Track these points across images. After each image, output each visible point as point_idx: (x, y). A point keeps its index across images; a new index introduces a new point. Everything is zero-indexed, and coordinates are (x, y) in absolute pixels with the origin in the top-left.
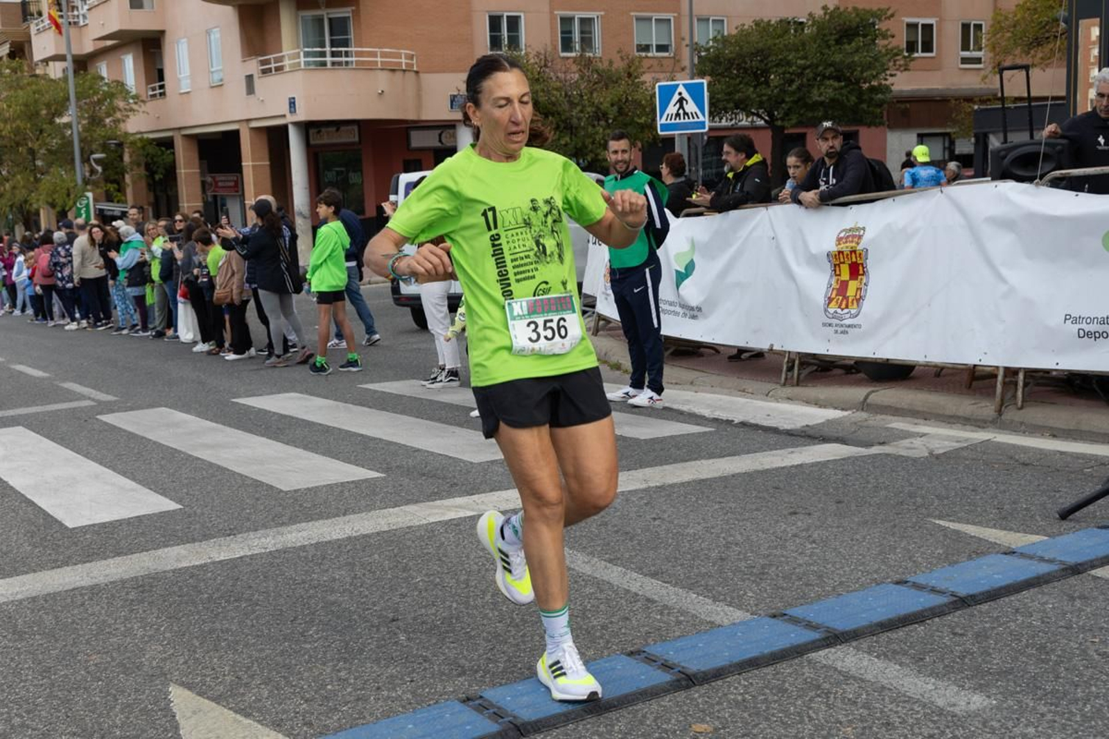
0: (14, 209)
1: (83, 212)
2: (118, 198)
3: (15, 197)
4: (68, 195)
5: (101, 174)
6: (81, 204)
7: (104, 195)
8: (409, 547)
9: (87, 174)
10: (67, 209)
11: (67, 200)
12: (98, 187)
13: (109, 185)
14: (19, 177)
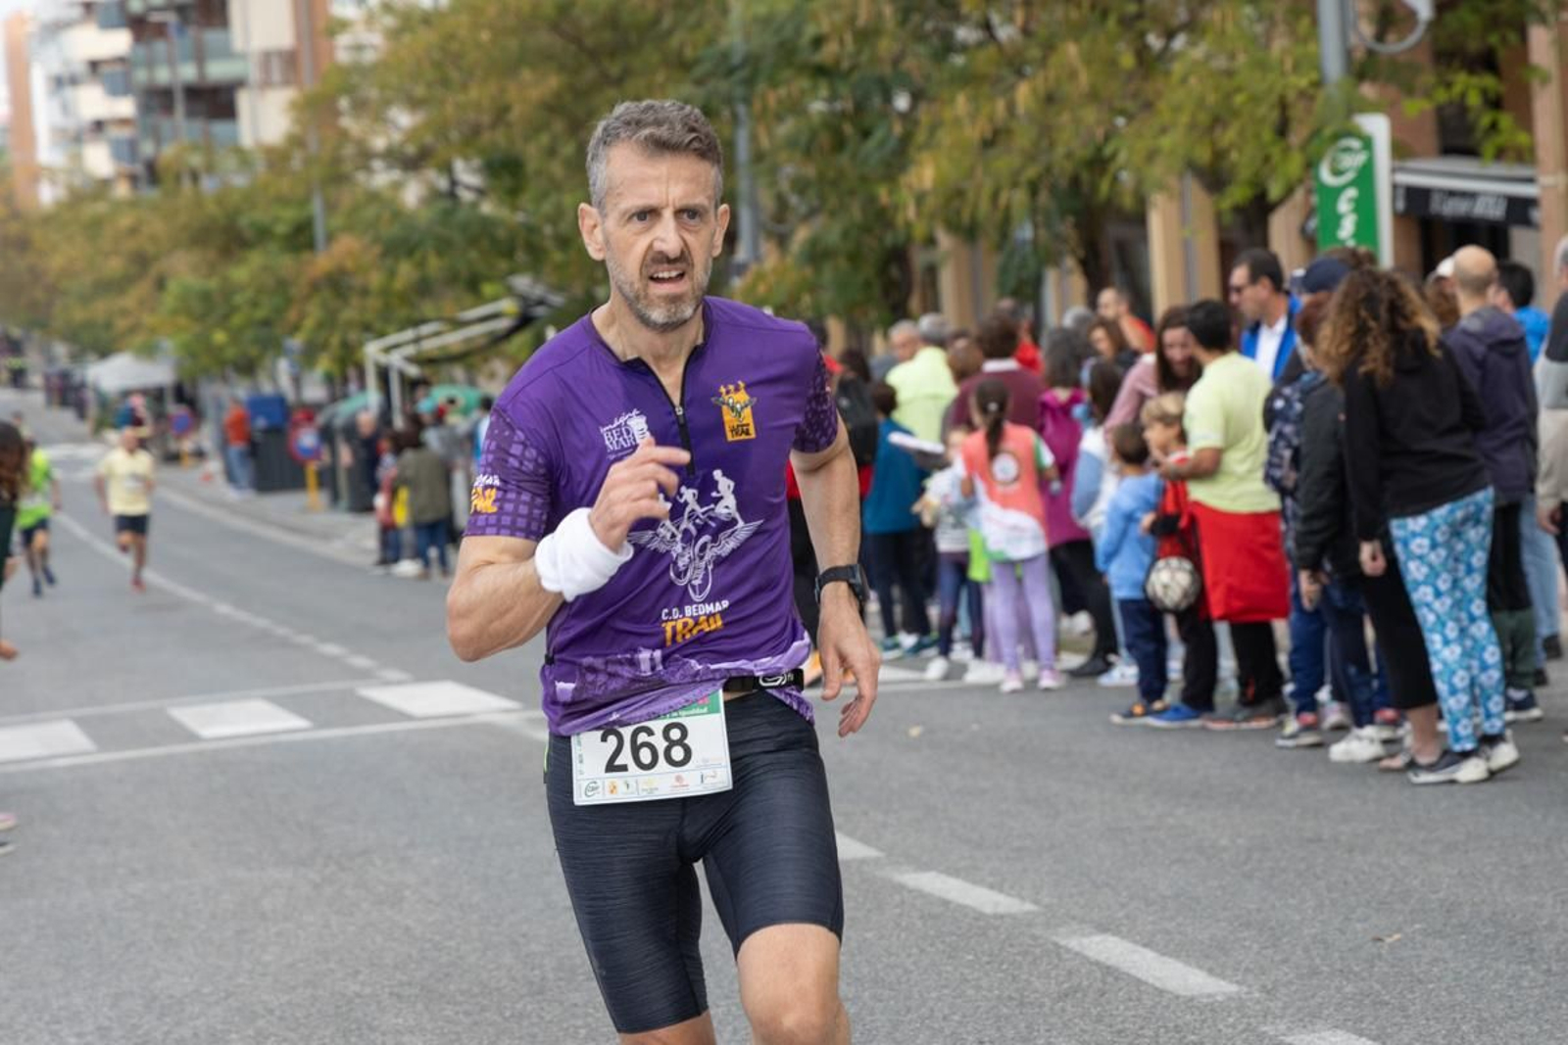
0: (1044, 197)
1: (1344, 206)
2: (1500, 139)
3: (1052, 145)
4: (1282, 130)
5: (1435, 24)
6: (1337, 172)
7: (1430, 126)
9: (1367, 29)
10: (1275, 191)
11: (1276, 152)
12: (1410, 91)
13: (1461, 80)
14: (1071, 50)
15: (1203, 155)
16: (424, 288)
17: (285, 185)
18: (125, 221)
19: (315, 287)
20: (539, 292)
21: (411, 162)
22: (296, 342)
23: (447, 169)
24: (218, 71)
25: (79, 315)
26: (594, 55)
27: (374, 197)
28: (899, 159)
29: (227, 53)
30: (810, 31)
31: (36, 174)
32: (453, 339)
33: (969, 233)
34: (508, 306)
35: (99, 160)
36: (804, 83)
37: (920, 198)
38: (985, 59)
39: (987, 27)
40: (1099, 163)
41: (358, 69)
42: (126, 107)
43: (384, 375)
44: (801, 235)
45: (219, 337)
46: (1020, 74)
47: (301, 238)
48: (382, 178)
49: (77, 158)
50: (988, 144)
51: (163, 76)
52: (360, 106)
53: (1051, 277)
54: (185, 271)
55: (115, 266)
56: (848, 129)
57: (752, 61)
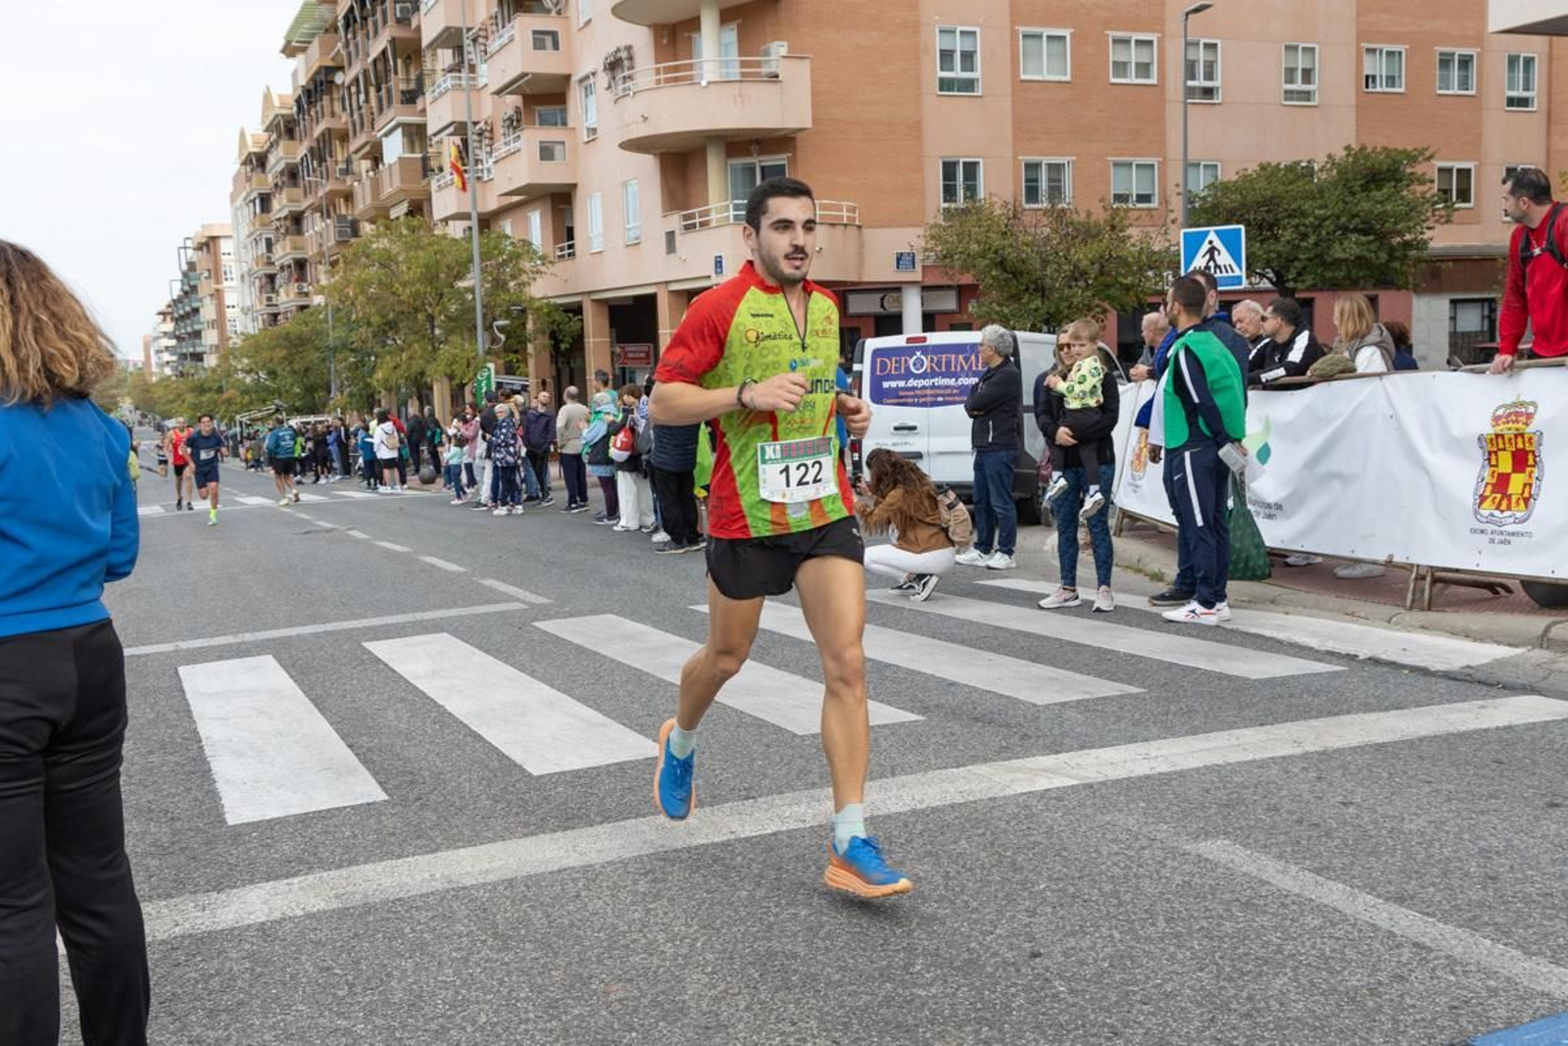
0: (408, 382)
2: (520, 371)
3: (411, 369)
4: (468, 366)
5: (504, 343)
6: (481, 377)
7: (504, 367)
8: (1005, 831)
9: (489, 344)
10: (466, 381)
11: (466, 372)
12: (499, 358)
13: (511, 355)
14: (416, 346)
15: (449, 372)
16: (251, 403)
17: (216, 377)
18: (174, 386)
19: (223, 403)
20: (280, 403)
21: (248, 372)
22: (218, 416)
23: (257, 373)
24: (199, 350)
25: (163, 408)
26: (295, 346)
27: (239, 380)
28: (373, 369)
29: (201, 345)
30: (350, 340)
31: (151, 374)
32: (259, 415)
33: (389, 390)
34: (273, 407)
35: (168, 371)
36: (348, 353)
37: (377, 382)
38: (393, 349)
39: (394, 340)
40: (422, 374)
41: (235, 349)
42: (174, 358)
43: (241, 423)
46: (403, 351)
47: (220, 390)
48: (241, 375)
49: (162, 371)
50: (395, 368)
51: (184, 350)
52: (235, 358)
53: (410, 401)
54: (190, 398)
55: (171, 397)
56: (359, 365)
57: (336, 348)
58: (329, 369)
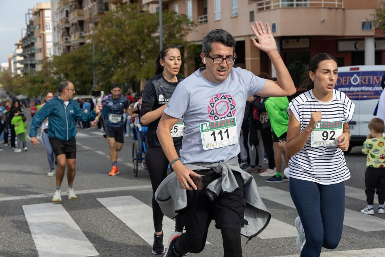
14: (132, 64)
15: (146, 77)
17: (41, 76)
18: (22, 79)
21: (56, 73)
22: (41, 94)
23: (60, 75)
24: (34, 62)
25: (16, 90)
26: (77, 62)
27: (51, 78)
28: (112, 76)
29: (34, 60)
30: (102, 61)
31: (11, 73)
36: (101, 66)
37: (114, 80)
38: (122, 65)
39: (122, 61)
40: (134, 77)
41: (50, 63)
42: (22, 66)
44: (100, 84)
45: (32, 93)
46: (126, 66)
47: (42, 82)
48: (52, 75)
49: (16, 72)
50: (122, 74)
51: (27, 63)
52: (50, 67)
54: (29, 85)
55: (20, 84)
56: (106, 72)
57: (96, 64)
58: (92, 74)
